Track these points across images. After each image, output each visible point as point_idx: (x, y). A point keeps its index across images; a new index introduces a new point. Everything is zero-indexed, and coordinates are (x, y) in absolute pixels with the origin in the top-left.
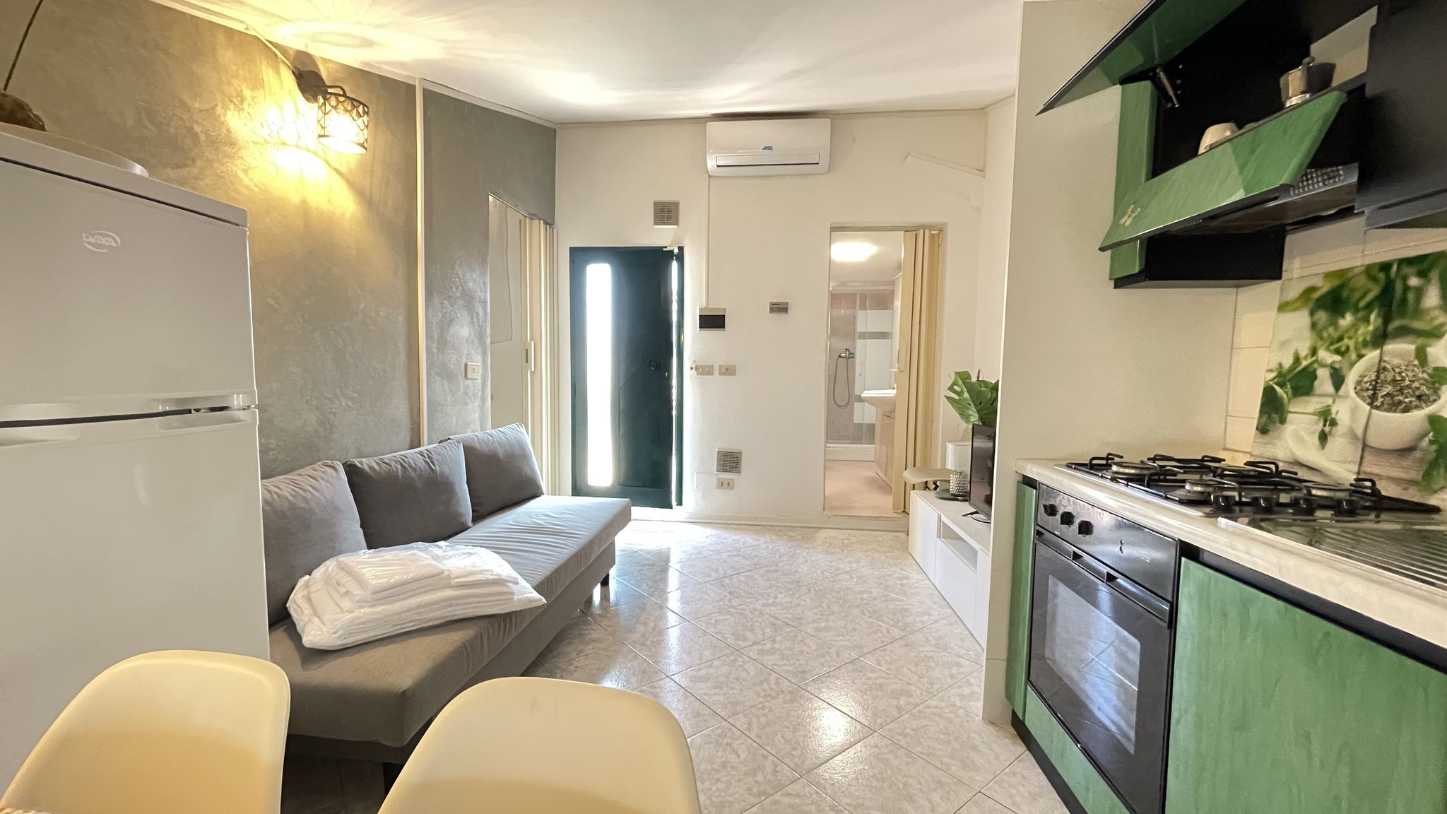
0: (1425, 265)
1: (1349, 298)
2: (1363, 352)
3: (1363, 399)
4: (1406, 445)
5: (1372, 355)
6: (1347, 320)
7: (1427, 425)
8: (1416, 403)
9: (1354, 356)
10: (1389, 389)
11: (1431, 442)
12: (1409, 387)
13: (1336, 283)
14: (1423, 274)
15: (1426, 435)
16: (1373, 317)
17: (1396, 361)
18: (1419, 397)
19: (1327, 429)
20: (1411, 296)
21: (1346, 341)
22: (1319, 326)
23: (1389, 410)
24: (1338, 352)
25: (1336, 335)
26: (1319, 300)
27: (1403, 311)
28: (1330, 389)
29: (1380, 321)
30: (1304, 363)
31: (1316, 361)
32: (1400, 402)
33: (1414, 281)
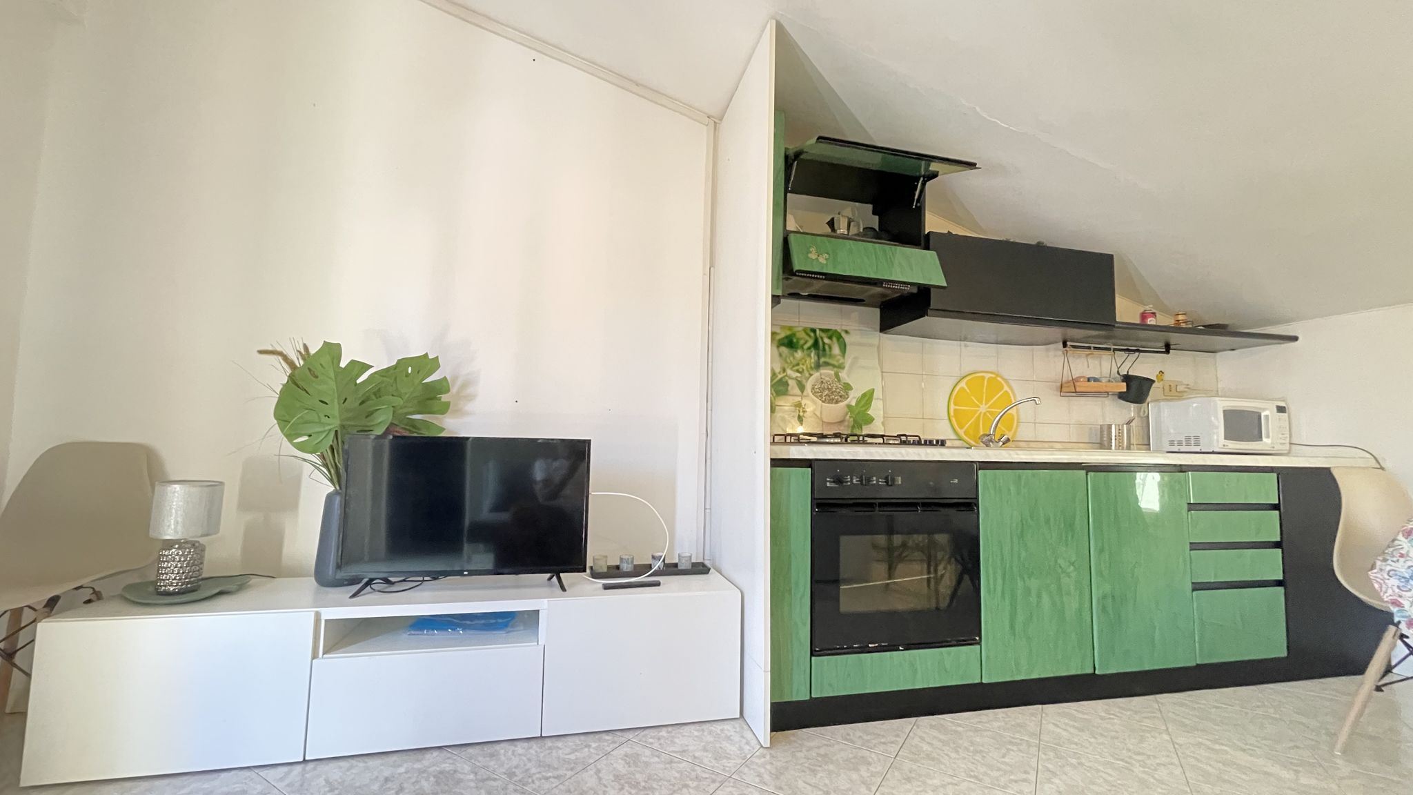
0: (830, 333)
1: (798, 342)
2: (812, 372)
3: (816, 397)
4: (839, 420)
5: (816, 375)
6: (799, 354)
7: (846, 409)
8: (840, 399)
9: (807, 375)
10: (826, 392)
11: (850, 417)
12: (835, 391)
13: (788, 333)
14: (830, 338)
15: (847, 414)
16: (812, 355)
17: (827, 379)
18: (841, 396)
19: (801, 414)
20: (827, 347)
21: (801, 366)
22: (784, 355)
23: (829, 403)
24: (798, 371)
25: (795, 362)
26: (780, 340)
27: (824, 355)
28: (797, 391)
29: (816, 358)
30: (780, 376)
31: (786, 375)
32: (833, 399)
33: (827, 341)
